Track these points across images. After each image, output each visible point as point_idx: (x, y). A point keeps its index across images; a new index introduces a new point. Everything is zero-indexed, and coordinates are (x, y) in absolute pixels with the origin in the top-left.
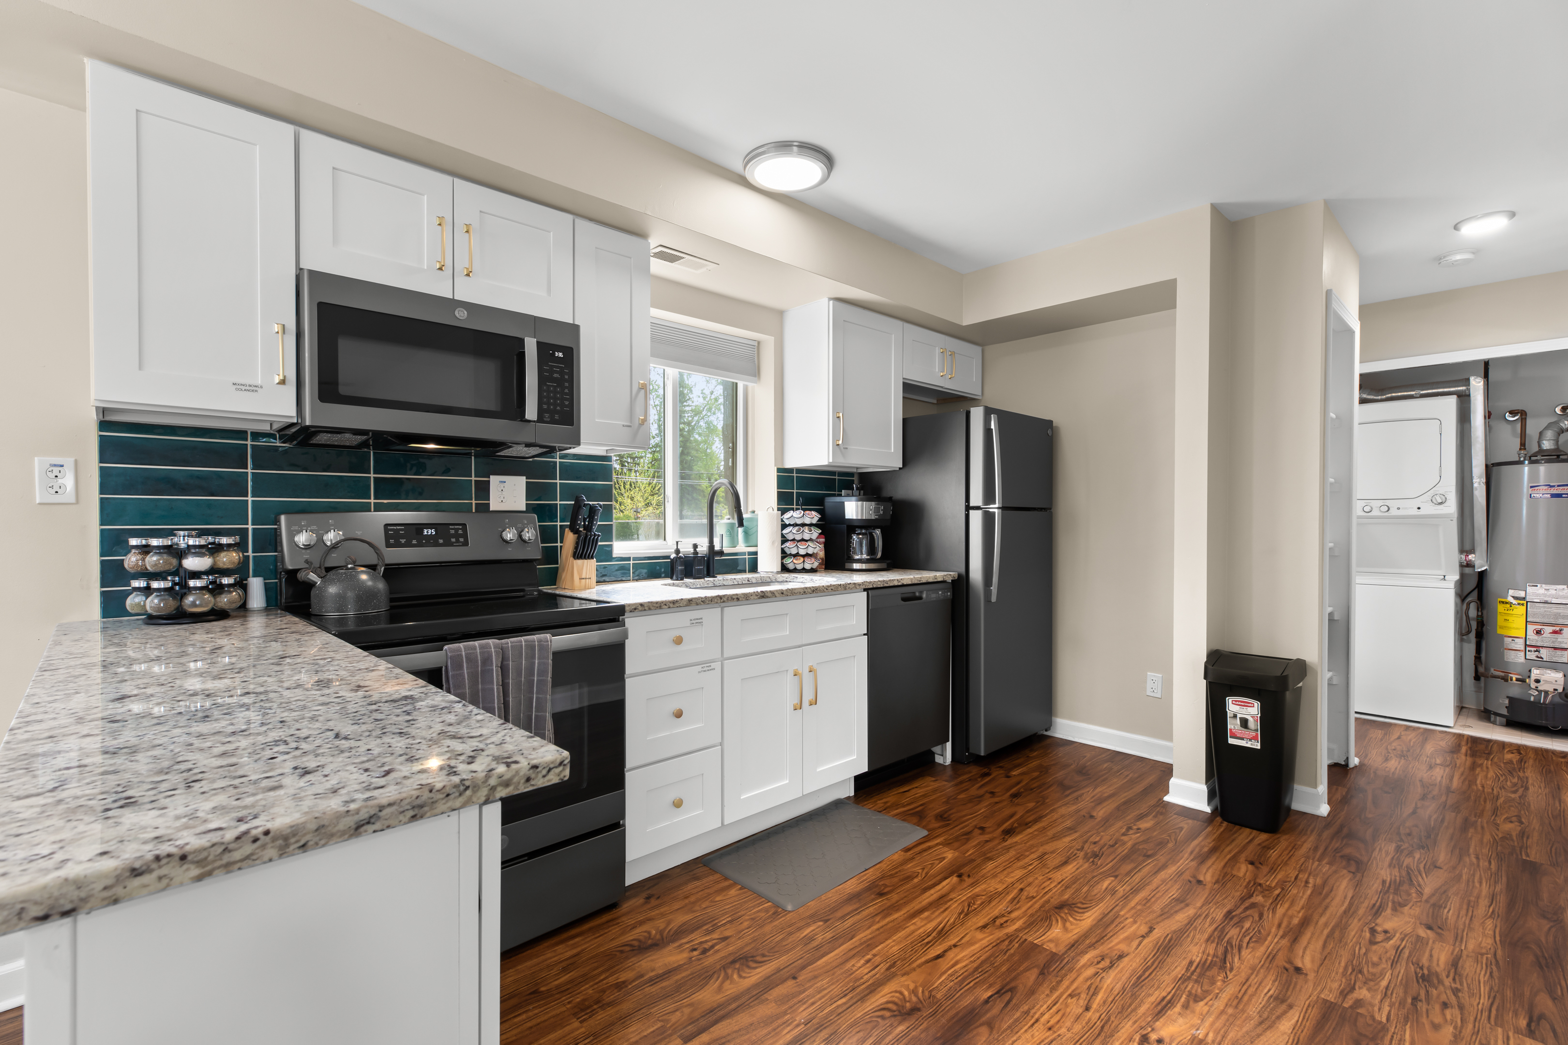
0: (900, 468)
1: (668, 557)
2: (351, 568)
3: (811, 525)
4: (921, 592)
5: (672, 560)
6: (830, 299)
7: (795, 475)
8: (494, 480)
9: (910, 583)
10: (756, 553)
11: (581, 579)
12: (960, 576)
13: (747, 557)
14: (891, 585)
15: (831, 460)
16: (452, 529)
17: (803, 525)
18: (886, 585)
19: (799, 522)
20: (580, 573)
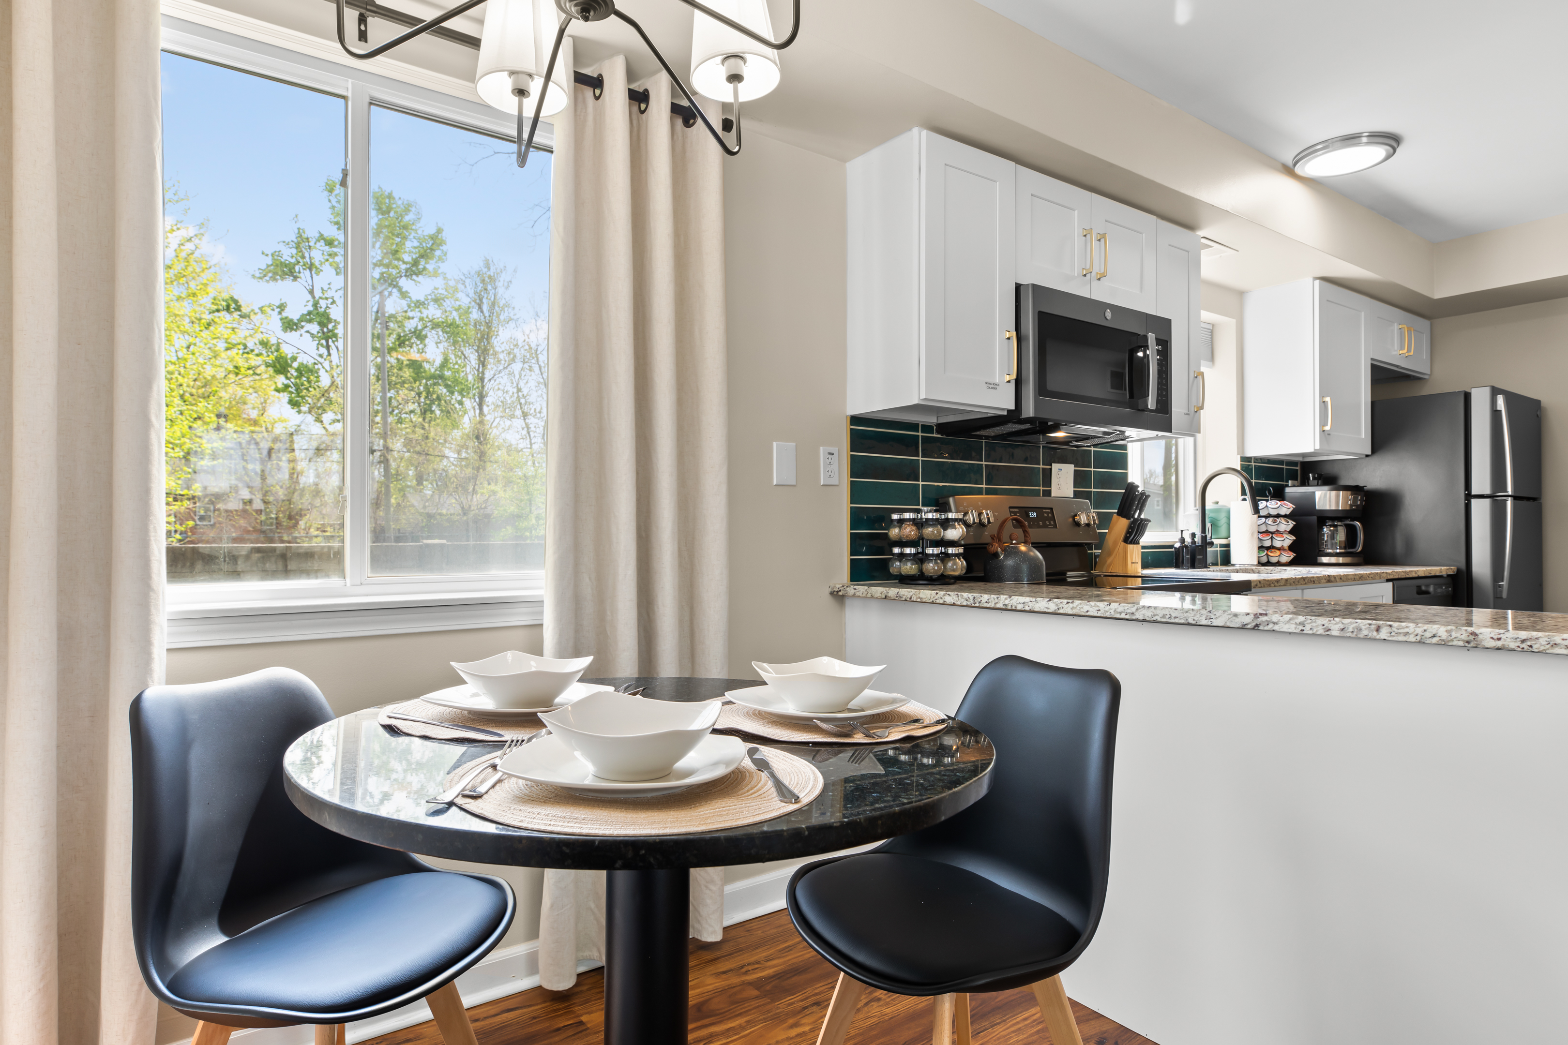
0: (1367, 456)
1: (1171, 547)
2: (1015, 544)
3: (1285, 516)
4: (1428, 586)
5: (1177, 550)
6: (1316, 278)
7: (1253, 464)
8: (1055, 467)
9: (1423, 575)
10: (1228, 545)
11: (1133, 563)
12: (1459, 570)
13: (1219, 549)
14: (1411, 576)
15: (1318, 447)
16: (1045, 512)
17: (1278, 516)
18: (1407, 576)
19: (1274, 513)
20: (1132, 559)
